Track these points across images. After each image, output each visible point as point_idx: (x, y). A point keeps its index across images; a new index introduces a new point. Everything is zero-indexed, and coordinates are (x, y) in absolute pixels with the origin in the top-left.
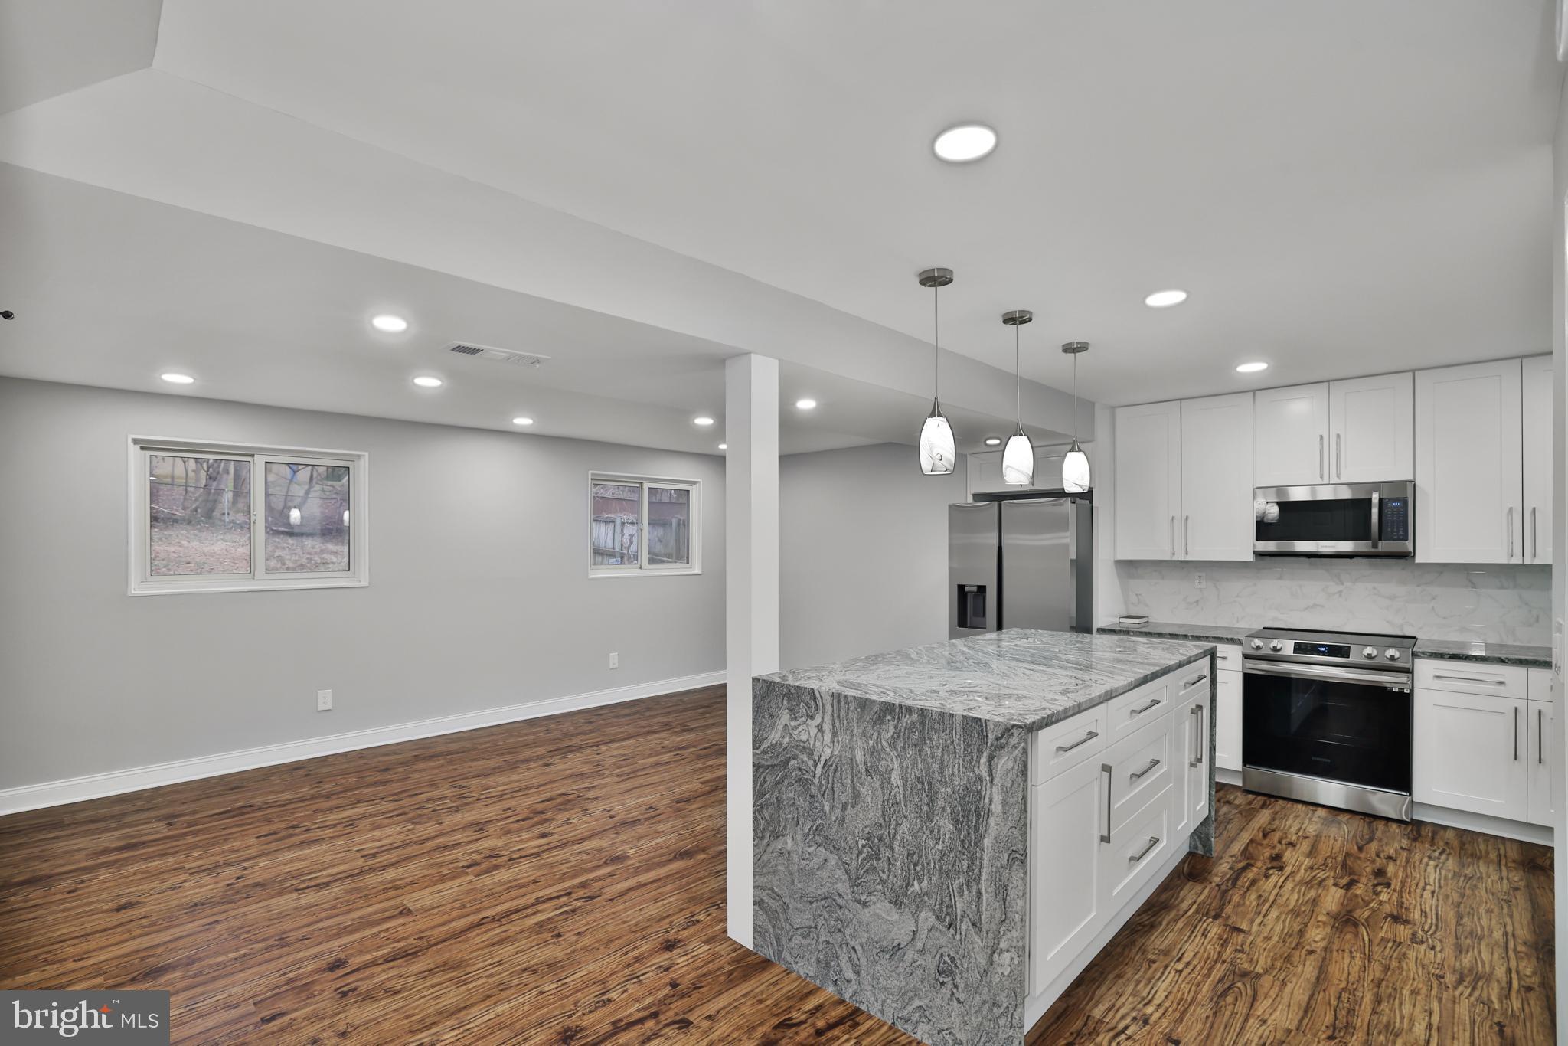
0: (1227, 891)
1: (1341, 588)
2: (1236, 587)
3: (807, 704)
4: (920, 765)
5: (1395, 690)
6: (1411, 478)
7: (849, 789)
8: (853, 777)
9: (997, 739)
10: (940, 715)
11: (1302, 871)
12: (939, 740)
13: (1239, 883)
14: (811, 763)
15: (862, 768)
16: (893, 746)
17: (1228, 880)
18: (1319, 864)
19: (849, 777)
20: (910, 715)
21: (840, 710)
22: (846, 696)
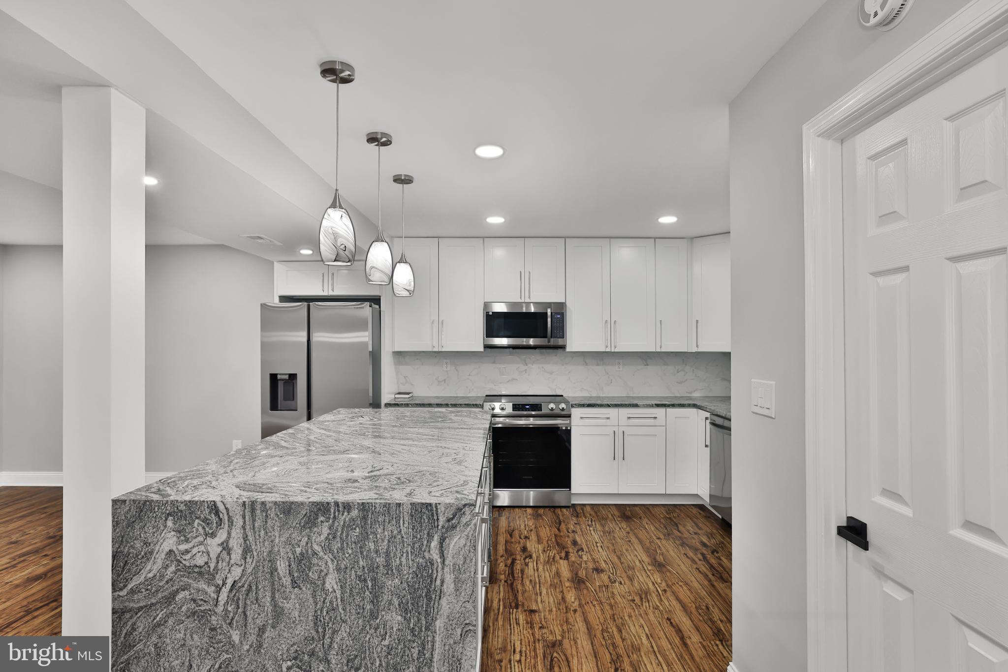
0: (512, 584)
1: (526, 367)
2: (468, 369)
3: (206, 520)
4: (361, 563)
5: (564, 428)
6: (564, 301)
7: (269, 608)
8: (273, 593)
9: (449, 520)
10: (385, 506)
11: (541, 554)
12: (383, 533)
13: (516, 575)
14: (211, 590)
15: (287, 581)
16: (327, 549)
17: (509, 574)
18: (546, 547)
19: (269, 594)
20: (349, 512)
21: (254, 520)
22: (263, 503)
